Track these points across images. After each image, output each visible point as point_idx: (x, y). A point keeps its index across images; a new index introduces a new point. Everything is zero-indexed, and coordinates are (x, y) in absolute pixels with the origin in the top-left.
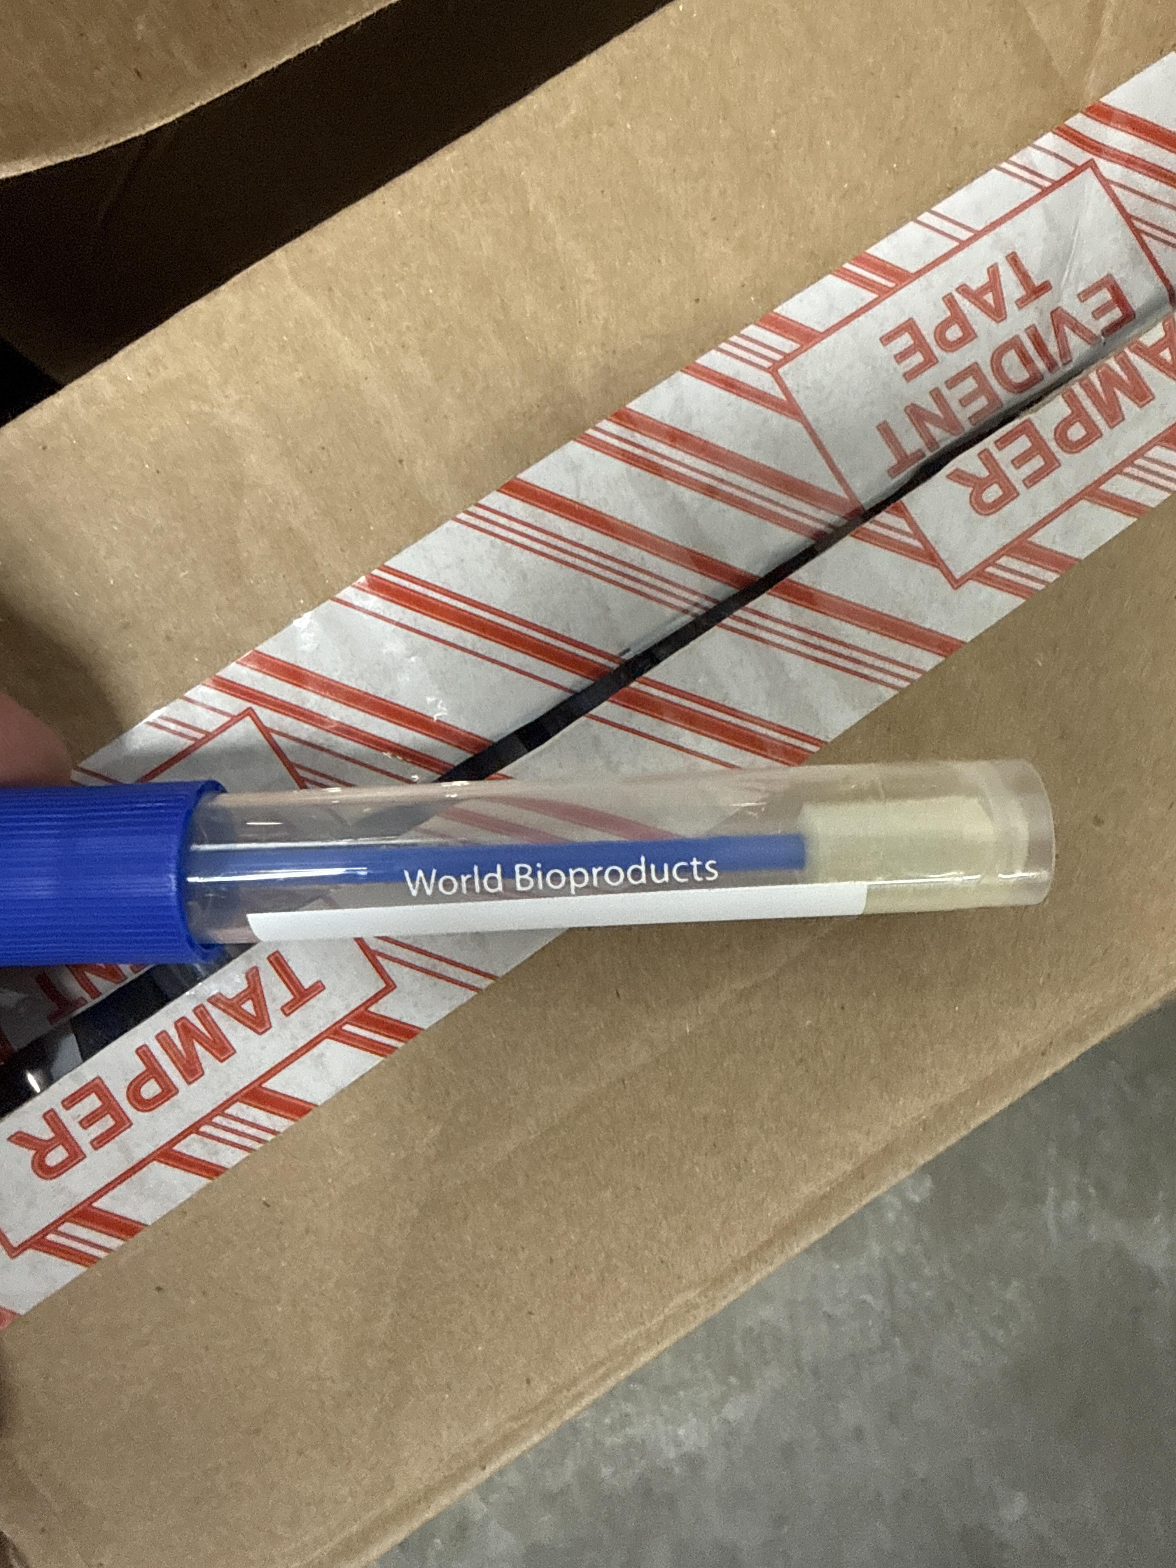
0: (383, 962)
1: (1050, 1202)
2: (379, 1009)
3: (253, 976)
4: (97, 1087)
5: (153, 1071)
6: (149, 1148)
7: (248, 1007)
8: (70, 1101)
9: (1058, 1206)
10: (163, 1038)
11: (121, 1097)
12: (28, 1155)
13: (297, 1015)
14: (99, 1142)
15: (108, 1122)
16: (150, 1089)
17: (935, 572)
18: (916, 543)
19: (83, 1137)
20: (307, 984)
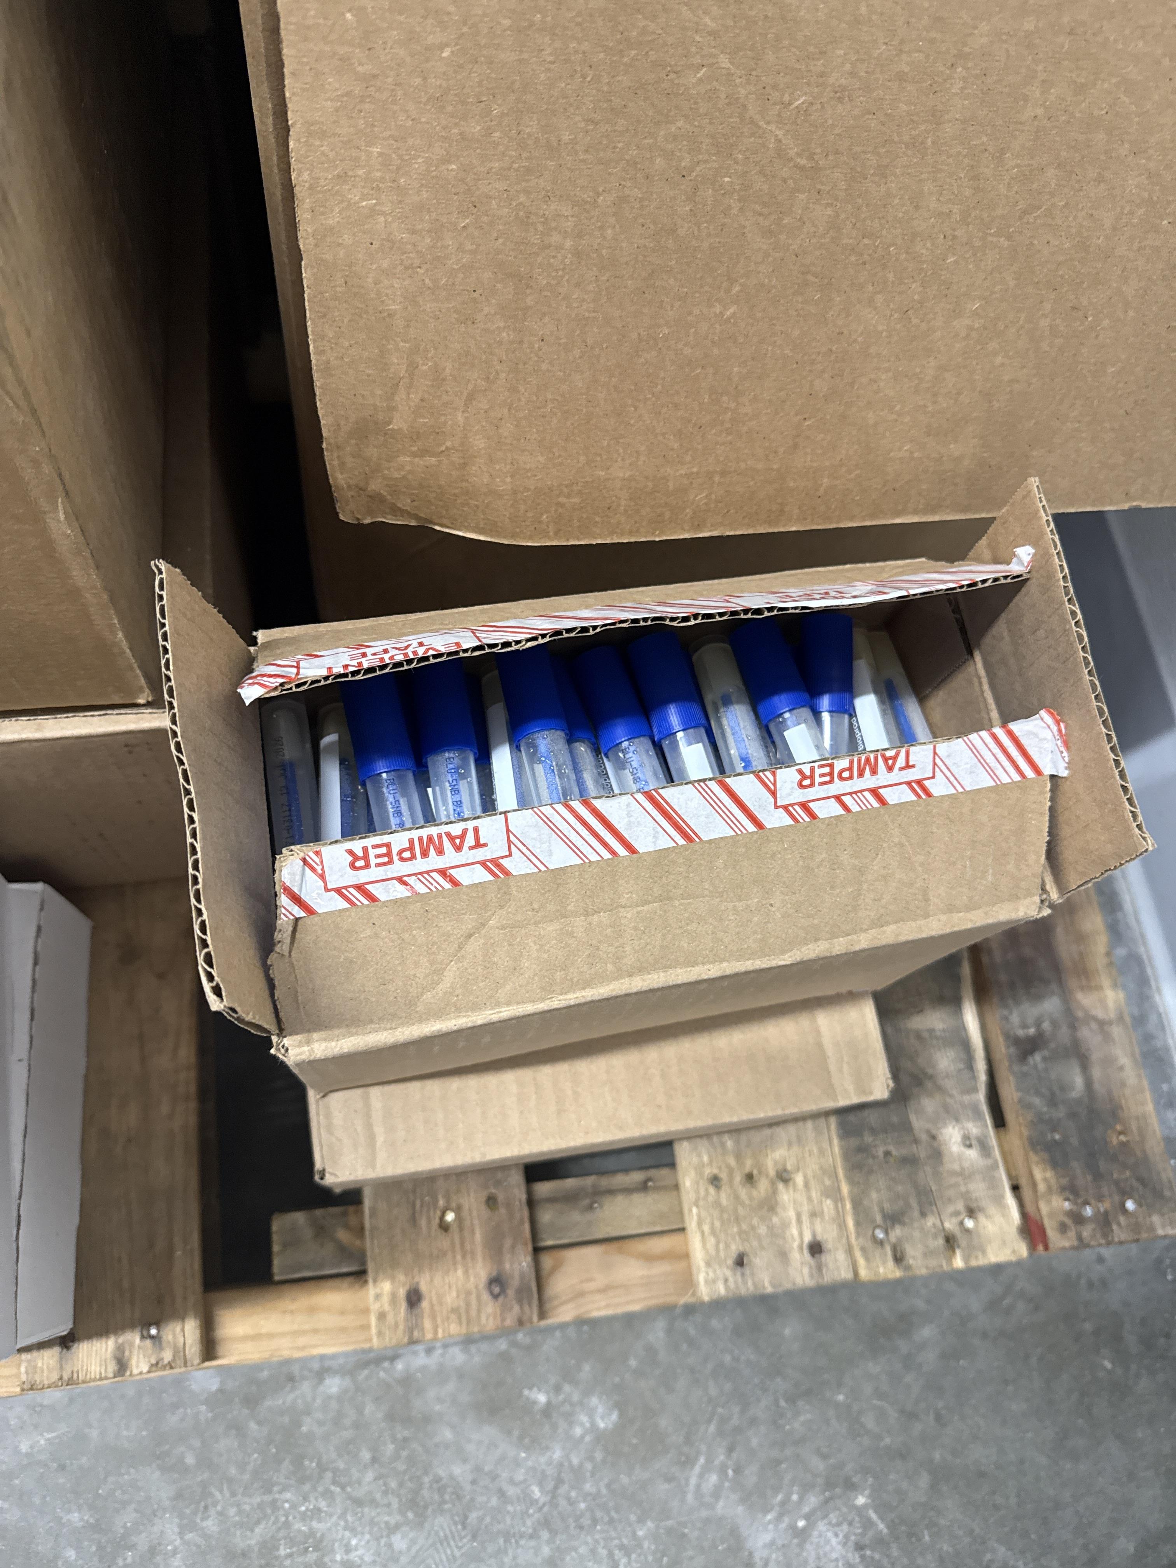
0: (512, 846)
1: (697, 1469)
2: (502, 861)
3: (465, 831)
4: (388, 845)
5: (411, 848)
6: (395, 875)
7: (458, 841)
8: (375, 847)
9: (701, 1476)
10: (420, 839)
11: (395, 852)
12: (351, 858)
13: (473, 851)
14: (379, 865)
15: (386, 859)
16: (407, 855)
17: (772, 800)
18: (772, 787)
19: (373, 861)
20: (482, 842)
